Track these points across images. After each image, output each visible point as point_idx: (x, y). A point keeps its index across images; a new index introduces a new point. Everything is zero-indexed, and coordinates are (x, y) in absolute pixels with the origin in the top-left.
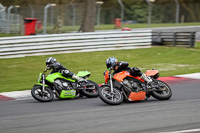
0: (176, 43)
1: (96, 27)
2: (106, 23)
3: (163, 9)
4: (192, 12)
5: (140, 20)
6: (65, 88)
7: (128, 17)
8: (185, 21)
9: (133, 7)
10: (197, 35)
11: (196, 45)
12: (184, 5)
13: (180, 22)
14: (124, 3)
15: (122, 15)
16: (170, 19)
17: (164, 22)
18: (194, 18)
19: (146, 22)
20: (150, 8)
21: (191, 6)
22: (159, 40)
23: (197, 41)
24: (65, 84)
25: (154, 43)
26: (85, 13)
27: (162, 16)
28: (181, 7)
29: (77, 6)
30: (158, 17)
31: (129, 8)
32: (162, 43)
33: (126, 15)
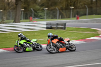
0: (57, 28)
1: (21, 20)
2: (26, 19)
3: (51, 13)
4: (64, 14)
5: (41, 18)
6: (28, 47)
7: (36, 16)
8: (61, 18)
9: (38, 12)
10: (67, 24)
11: (66, 29)
12: (61, 11)
13: (59, 18)
14: (34, 10)
15: (33, 15)
16: (54, 17)
17: (52, 18)
18: (65, 16)
19: (44, 18)
20: (46, 12)
21: (64, 11)
22: (50, 27)
23: (67, 27)
24: (28, 45)
25: (47, 28)
26: (16, 14)
27: (51, 16)
28: (59, 12)
29: (12, 11)
30: (49, 16)
31: (36, 12)
32: (51, 28)
33: (35, 15)
